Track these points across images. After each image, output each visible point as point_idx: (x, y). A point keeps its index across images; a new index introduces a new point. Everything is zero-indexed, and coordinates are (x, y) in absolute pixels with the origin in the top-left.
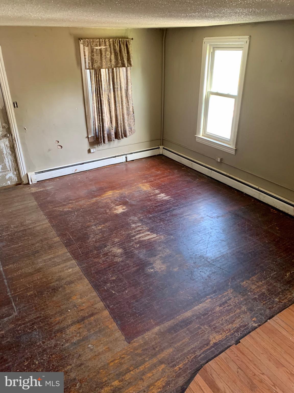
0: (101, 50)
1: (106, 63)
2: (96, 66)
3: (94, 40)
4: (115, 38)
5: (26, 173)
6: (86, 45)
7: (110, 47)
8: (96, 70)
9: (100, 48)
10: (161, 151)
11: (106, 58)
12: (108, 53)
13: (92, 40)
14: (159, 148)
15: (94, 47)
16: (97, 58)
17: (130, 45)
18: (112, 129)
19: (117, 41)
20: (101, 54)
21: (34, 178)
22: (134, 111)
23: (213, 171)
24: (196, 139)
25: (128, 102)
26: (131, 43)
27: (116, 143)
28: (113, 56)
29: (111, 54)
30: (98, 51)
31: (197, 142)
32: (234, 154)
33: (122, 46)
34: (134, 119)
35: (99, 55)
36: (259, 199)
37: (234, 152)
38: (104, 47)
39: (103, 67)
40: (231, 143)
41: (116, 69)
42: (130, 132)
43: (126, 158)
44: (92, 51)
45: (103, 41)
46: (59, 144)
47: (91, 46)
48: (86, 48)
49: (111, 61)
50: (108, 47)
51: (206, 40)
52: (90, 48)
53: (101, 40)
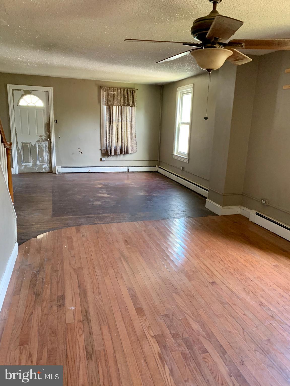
0: (114, 94)
1: (117, 103)
2: (109, 104)
3: (110, 88)
4: (124, 89)
5: (55, 166)
6: (105, 91)
7: (121, 93)
8: (109, 106)
9: (113, 93)
10: (157, 169)
11: (117, 100)
12: (119, 97)
13: (109, 88)
14: (156, 167)
15: (110, 92)
16: (111, 99)
17: (135, 93)
18: (118, 146)
19: (126, 90)
20: (114, 97)
21: (60, 170)
22: (136, 136)
23: (178, 177)
24: (173, 157)
25: (132, 130)
26: (136, 92)
27: (121, 157)
28: (122, 99)
29: (121, 97)
30: (112, 95)
31: (174, 159)
32: (188, 162)
33: (129, 93)
34: (136, 143)
35: (113, 97)
36: (196, 191)
37: (188, 161)
38: (117, 93)
39: (114, 105)
40: (187, 156)
41: (124, 107)
42: (132, 151)
43: (128, 169)
44: (108, 95)
45: (117, 89)
46: (80, 151)
47: (108, 92)
48: (104, 93)
49: (120, 101)
50: (119, 93)
51: (178, 89)
52: (107, 93)
53: (115, 89)
